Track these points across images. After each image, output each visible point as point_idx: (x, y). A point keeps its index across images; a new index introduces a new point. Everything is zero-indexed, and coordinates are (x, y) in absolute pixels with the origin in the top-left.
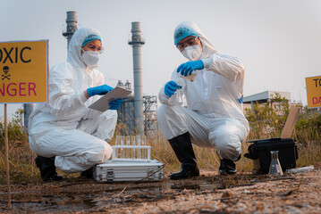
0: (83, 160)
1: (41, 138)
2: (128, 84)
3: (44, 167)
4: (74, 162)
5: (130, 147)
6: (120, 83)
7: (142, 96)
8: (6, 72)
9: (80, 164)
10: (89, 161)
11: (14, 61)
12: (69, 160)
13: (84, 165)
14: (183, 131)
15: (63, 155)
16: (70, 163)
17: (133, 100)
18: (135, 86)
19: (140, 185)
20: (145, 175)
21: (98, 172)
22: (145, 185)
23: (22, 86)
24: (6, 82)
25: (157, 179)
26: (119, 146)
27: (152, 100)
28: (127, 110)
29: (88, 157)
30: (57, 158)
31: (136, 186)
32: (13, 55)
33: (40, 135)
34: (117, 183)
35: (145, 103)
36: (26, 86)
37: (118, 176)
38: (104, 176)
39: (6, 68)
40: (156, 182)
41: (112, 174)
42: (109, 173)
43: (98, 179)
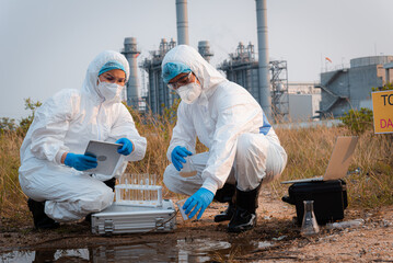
0: (77, 208)
2: (251, 46)
6: (241, 46)
7: (268, 61)
9: (73, 212)
10: (82, 209)
12: (61, 206)
15: (55, 200)
17: (256, 67)
18: (260, 49)
19: (144, 238)
20: (153, 225)
21: (94, 223)
25: (168, 230)
27: (280, 66)
28: (249, 79)
30: (47, 203)
31: (138, 240)
34: (116, 235)
35: (272, 69)
37: (119, 227)
38: (101, 227)
40: (167, 233)
41: (111, 224)
42: (106, 224)
43: (94, 231)
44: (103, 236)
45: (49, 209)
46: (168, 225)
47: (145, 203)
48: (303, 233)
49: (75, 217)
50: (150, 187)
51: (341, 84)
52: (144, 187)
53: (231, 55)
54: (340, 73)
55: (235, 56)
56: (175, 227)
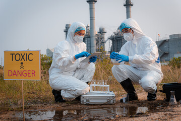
0: (75, 93)
1: (54, 81)
3: (56, 95)
4: (70, 94)
5: (99, 85)
8: (22, 65)
9: (73, 95)
10: (77, 93)
11: (25, 60)
12: (68, 92)
13: (75, 95)
14: (126, 78)
15: (65, 90)
16: (68, 94)
19: (103, 106)
20: (106, 101)
21: (82, 99)
22: (105, 106)
23: (29, 72)
24: (22, 70)
25: (112, 103)
26: (93, 85)
29: (77, 91)
30: (62, 91)
31: (100, 107)
32: (25, 57)
33: (54, 79)
34: (91, 105)
36: (31, 72)
37: (92, 101)
38: (85, 101)
39: (22, 63)
40: (112, 104)
41: (89, 100)
42: (87, 100)
43: (82, 103)
44: (85, 105)
45: (63, 94)
46: (112, 101)
47: (102, 92)
48: (170, 104)
49: (74, 97)
50: (105, 86)
51: (165, 46)
52: (102, 85)
53: (115, 33)
54: (165, 41)
55: (116, 33)
56: (115, 102)
